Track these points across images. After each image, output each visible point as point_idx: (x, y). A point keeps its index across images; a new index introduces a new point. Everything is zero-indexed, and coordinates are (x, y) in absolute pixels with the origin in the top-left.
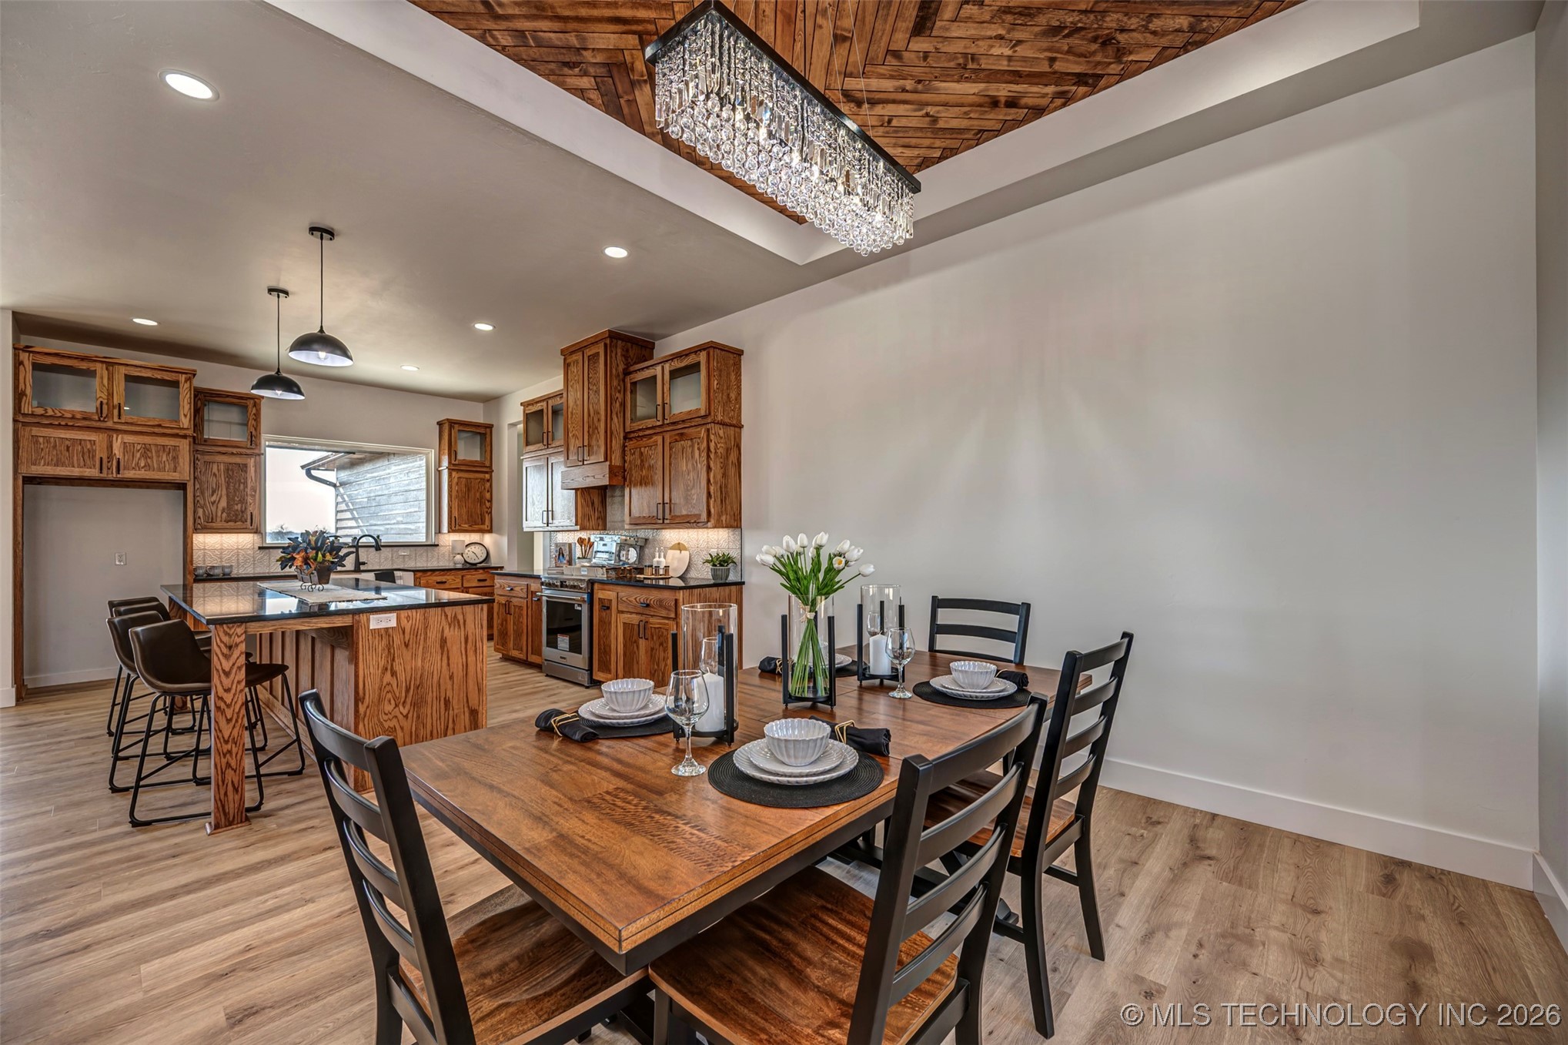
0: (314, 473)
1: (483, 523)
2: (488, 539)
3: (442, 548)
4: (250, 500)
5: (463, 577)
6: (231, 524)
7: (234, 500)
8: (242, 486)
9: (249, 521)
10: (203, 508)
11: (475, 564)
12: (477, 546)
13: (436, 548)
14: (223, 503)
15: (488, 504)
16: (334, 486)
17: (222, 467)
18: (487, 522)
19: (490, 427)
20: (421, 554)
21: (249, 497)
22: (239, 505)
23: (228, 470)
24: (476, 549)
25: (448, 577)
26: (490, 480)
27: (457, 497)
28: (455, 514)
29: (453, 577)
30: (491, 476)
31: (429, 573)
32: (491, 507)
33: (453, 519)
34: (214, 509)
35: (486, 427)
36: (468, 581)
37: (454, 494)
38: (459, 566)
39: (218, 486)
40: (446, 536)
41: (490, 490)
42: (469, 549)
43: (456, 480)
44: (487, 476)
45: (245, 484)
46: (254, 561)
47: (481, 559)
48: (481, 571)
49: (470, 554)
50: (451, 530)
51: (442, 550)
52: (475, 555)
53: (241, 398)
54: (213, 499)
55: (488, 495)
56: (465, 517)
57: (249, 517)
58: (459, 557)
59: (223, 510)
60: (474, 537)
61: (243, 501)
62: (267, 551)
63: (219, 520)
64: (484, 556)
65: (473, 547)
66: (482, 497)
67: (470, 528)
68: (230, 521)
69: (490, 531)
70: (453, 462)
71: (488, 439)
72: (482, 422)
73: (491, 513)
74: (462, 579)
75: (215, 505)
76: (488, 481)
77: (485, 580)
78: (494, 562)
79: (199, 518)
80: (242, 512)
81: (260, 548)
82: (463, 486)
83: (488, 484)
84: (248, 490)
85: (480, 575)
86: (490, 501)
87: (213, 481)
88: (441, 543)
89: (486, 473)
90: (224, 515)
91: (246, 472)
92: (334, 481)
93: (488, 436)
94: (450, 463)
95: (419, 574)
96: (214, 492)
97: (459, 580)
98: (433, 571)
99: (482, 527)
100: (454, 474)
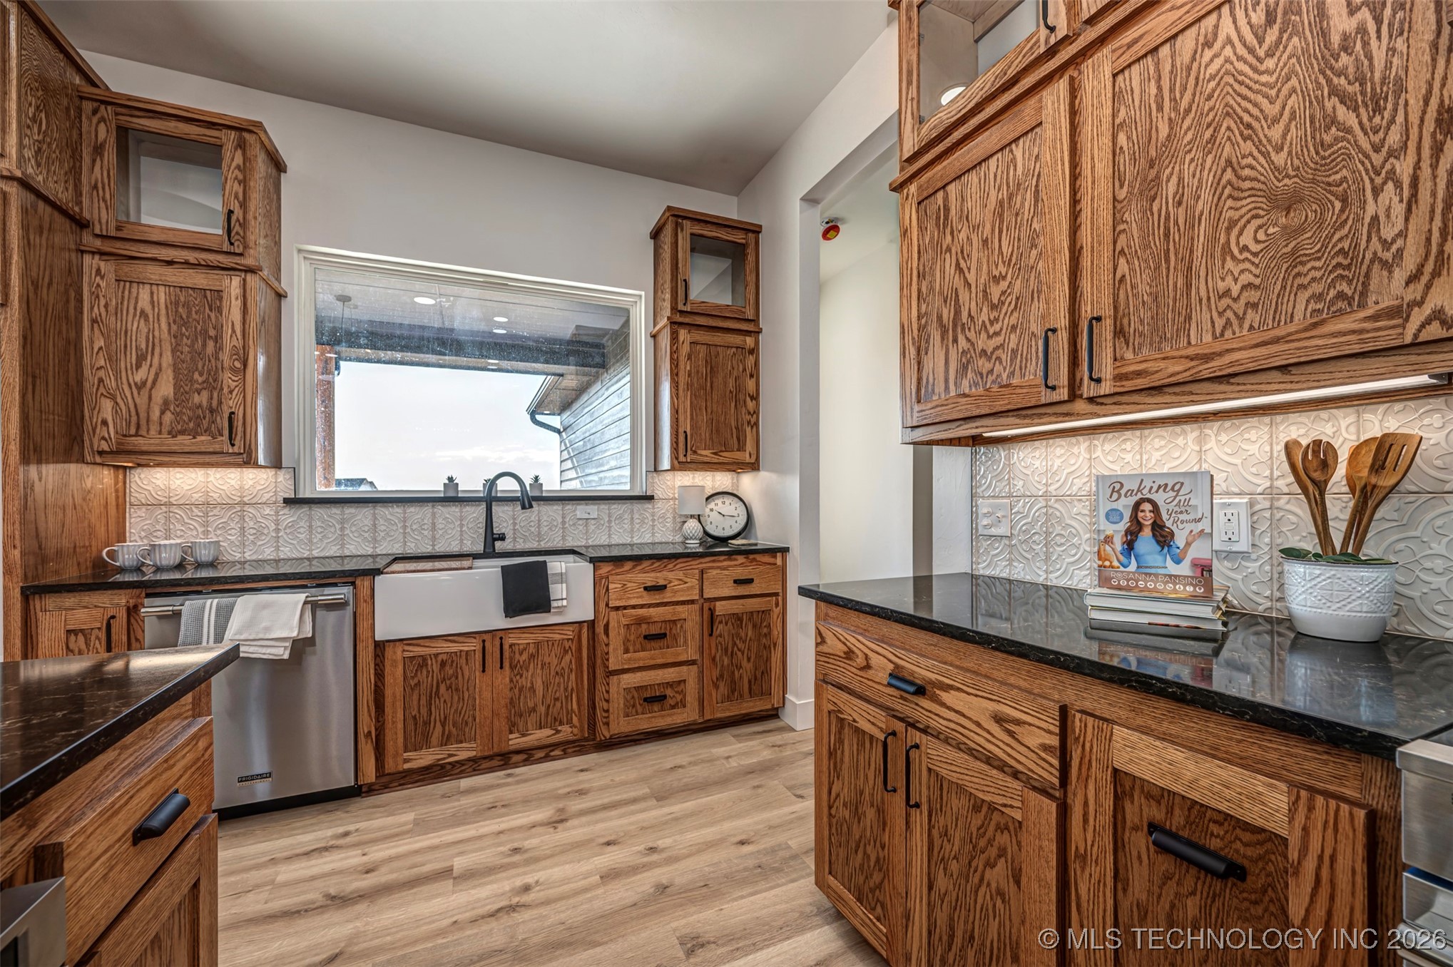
0: (539, 417)
1: (741, 448)
2: (748, 484)
3: (659, 504)
4: (228, 379)
5: (702, 572)
6: (184, 441)
7: (192, 381)
8: (211, 344)
9: (226, 432)
10: (113, 398)
11: (723, 540)
12: (728, 500)
13: (648, 505)
14: (166, 388)
15: (751, 405)
16: (559, 432)
17: (162, 295)
18: (749, 446)
19: (756, 230)
20: (620, 517)
21: (228, 374)
22: (205, 394)
23: (177, 303)
24: (727, 506)
25: (671, 575)
26: (754, 351)
27: (689, 386)
28: (686, 425)
29: (680, 575)
30: (757, 343)
31: (628, 565)
32: (756, 412)
33: (682, 438)
34: (142, 401)
35: (747, 231)
36: (714, 583)
37: (683, 379)
38: (694, 546)
39: (152, 344)
40: (669, 476)
41: (755, 375)
42: (712, 505)
43: (685, 349)
44: (749, 341)
45: (217, 339)
46: (277, 530)
47: (737, 528)
48: (741, 559)
49: (714, 515)
50: (680, 464)
51: (660, 507)
52: (724, 519)
53: (211, 125)
54: (140, 376)
55: (751, 384)
56: (705, 432)
57: (226, 424)
58: (692, 525)
59: (166, 405)
60: (721, 480)
61: (213, 384)
62: (305, 509)
63: (154, 429)
64: (742, 521)
65: (719, 501)
66: (739, 388)
67: (715, 459)
68: (182, 432)
69: (754, 466)
70: (681, 307)
71: (751, 258)
72: (735, 217)
73: (757, 424)
74: (702, 580)
75: (145, 392)
76: (752, 352)
77: (750, 581)
78: (764, 536)
79: (105, 423)
80: (212, 411)
81: (287, 501)
82: (701, 363)
83: (752, 359)
84: (225, 357)
85: (739, 568)
86: (755, 398)
87: (138, 330)
88: (658, 493)
89: (748, 333)
90: (168, 417)
91: (220, 310)
92: (558, 426)
93: (750, 251)
94: (674, 309)
95: (605, 569)
96: (141, 359)
97: (693, 582)
98: (638, 559)
99: (738, 455)
100: (683, 334)
